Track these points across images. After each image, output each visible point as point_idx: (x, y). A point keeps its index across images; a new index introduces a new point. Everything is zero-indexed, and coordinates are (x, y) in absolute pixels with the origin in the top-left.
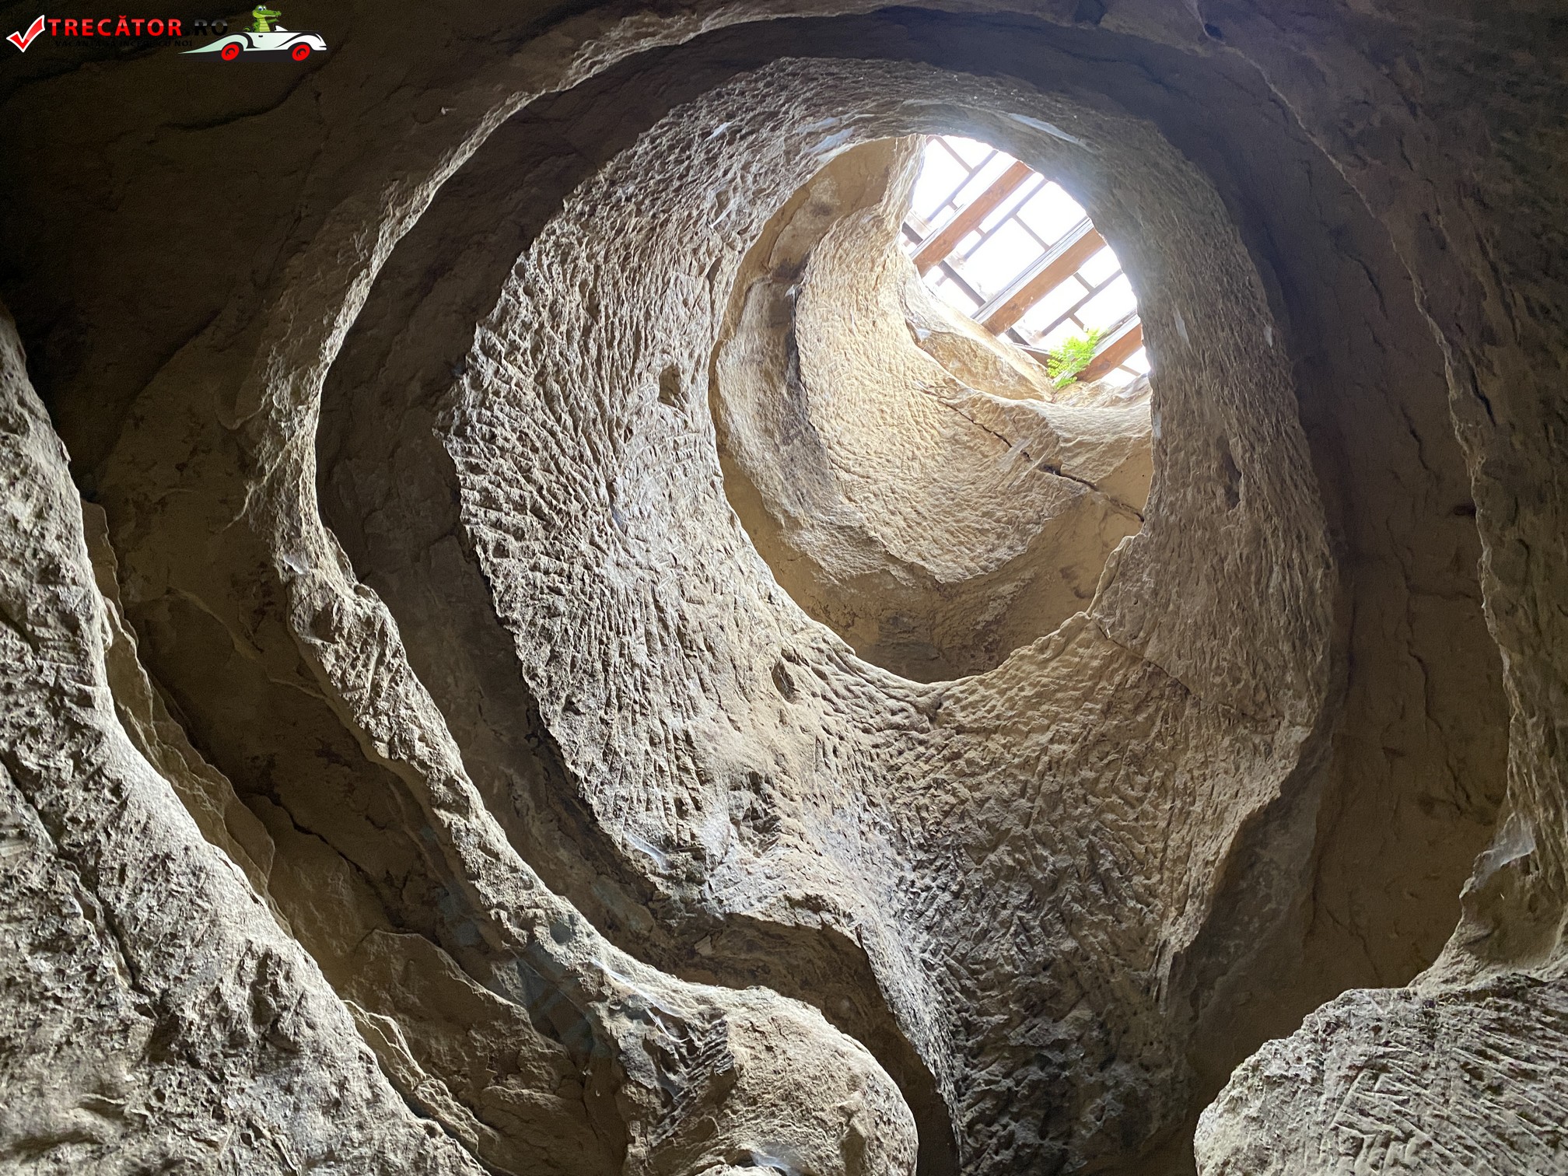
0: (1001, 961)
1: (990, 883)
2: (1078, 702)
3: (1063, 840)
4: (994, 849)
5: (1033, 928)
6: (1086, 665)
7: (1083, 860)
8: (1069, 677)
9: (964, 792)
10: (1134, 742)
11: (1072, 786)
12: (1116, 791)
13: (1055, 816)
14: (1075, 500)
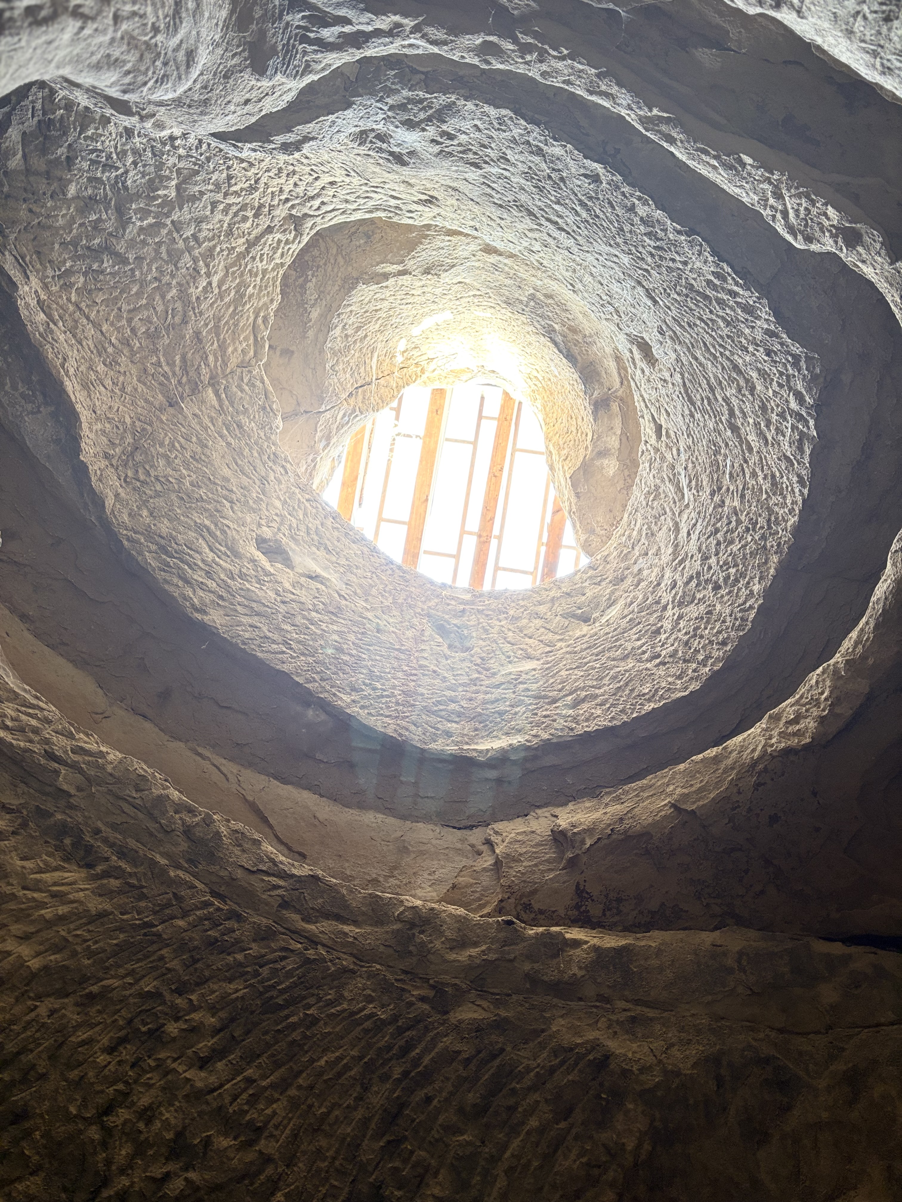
0: (100, 131)
1: (160, 166)
2: (218, 319)
3: (144, 242)
4: (178, 187)
5: (103, 172)
6: (233, 340)
7: (121, 247)
8: (236, 325)
9: (231, 200)
10: (167, 342)
11: (173, 276)
12: (146, 307)
13: (163, 249)
14: (323, 399)
